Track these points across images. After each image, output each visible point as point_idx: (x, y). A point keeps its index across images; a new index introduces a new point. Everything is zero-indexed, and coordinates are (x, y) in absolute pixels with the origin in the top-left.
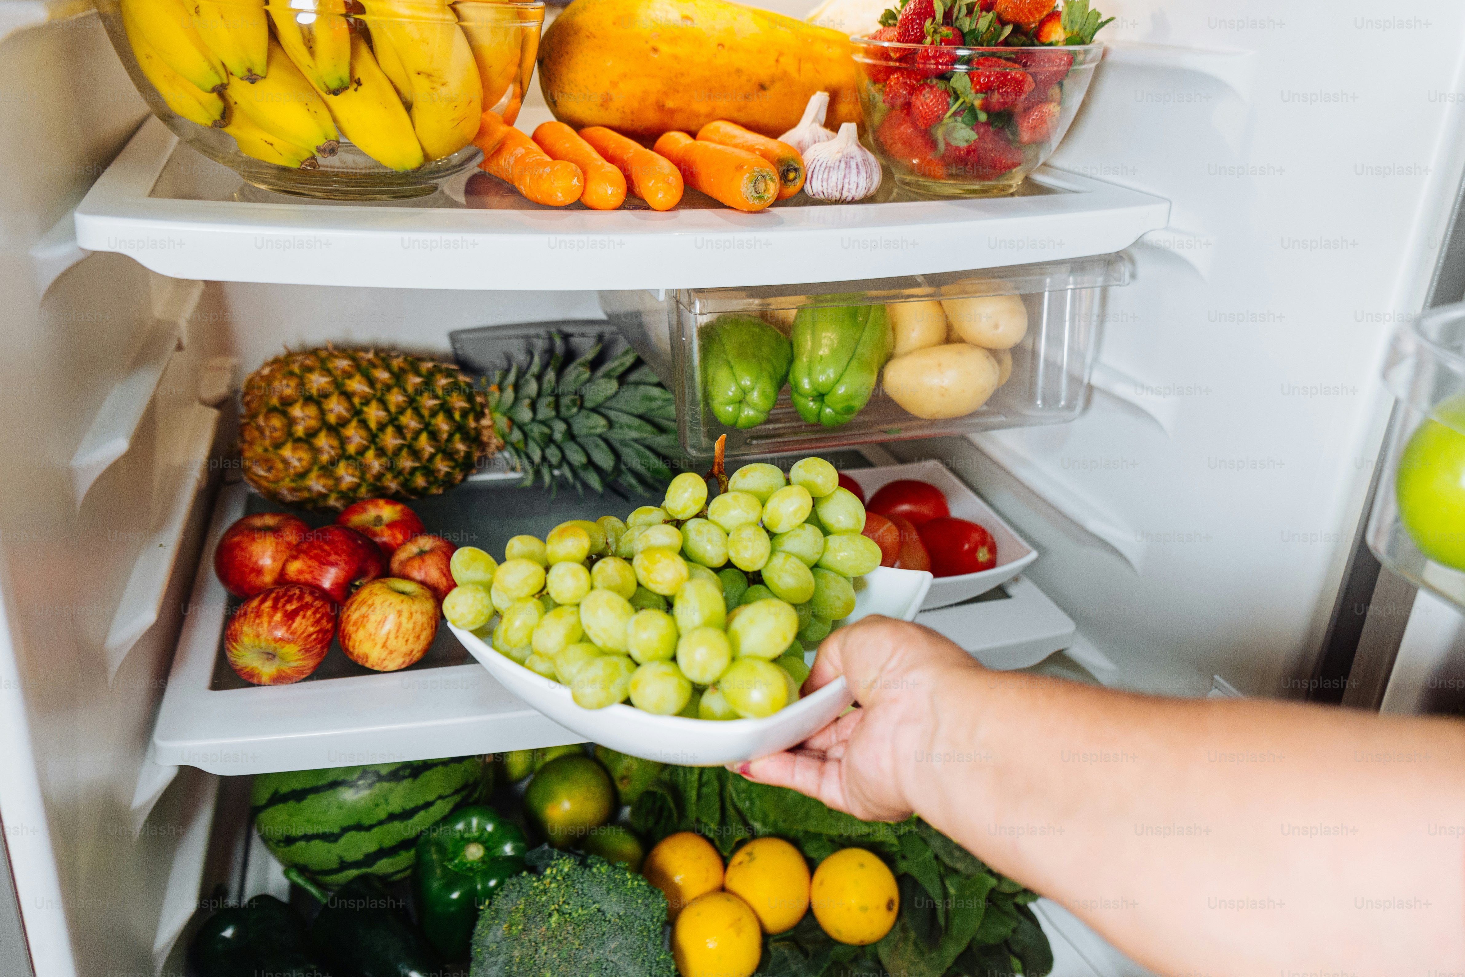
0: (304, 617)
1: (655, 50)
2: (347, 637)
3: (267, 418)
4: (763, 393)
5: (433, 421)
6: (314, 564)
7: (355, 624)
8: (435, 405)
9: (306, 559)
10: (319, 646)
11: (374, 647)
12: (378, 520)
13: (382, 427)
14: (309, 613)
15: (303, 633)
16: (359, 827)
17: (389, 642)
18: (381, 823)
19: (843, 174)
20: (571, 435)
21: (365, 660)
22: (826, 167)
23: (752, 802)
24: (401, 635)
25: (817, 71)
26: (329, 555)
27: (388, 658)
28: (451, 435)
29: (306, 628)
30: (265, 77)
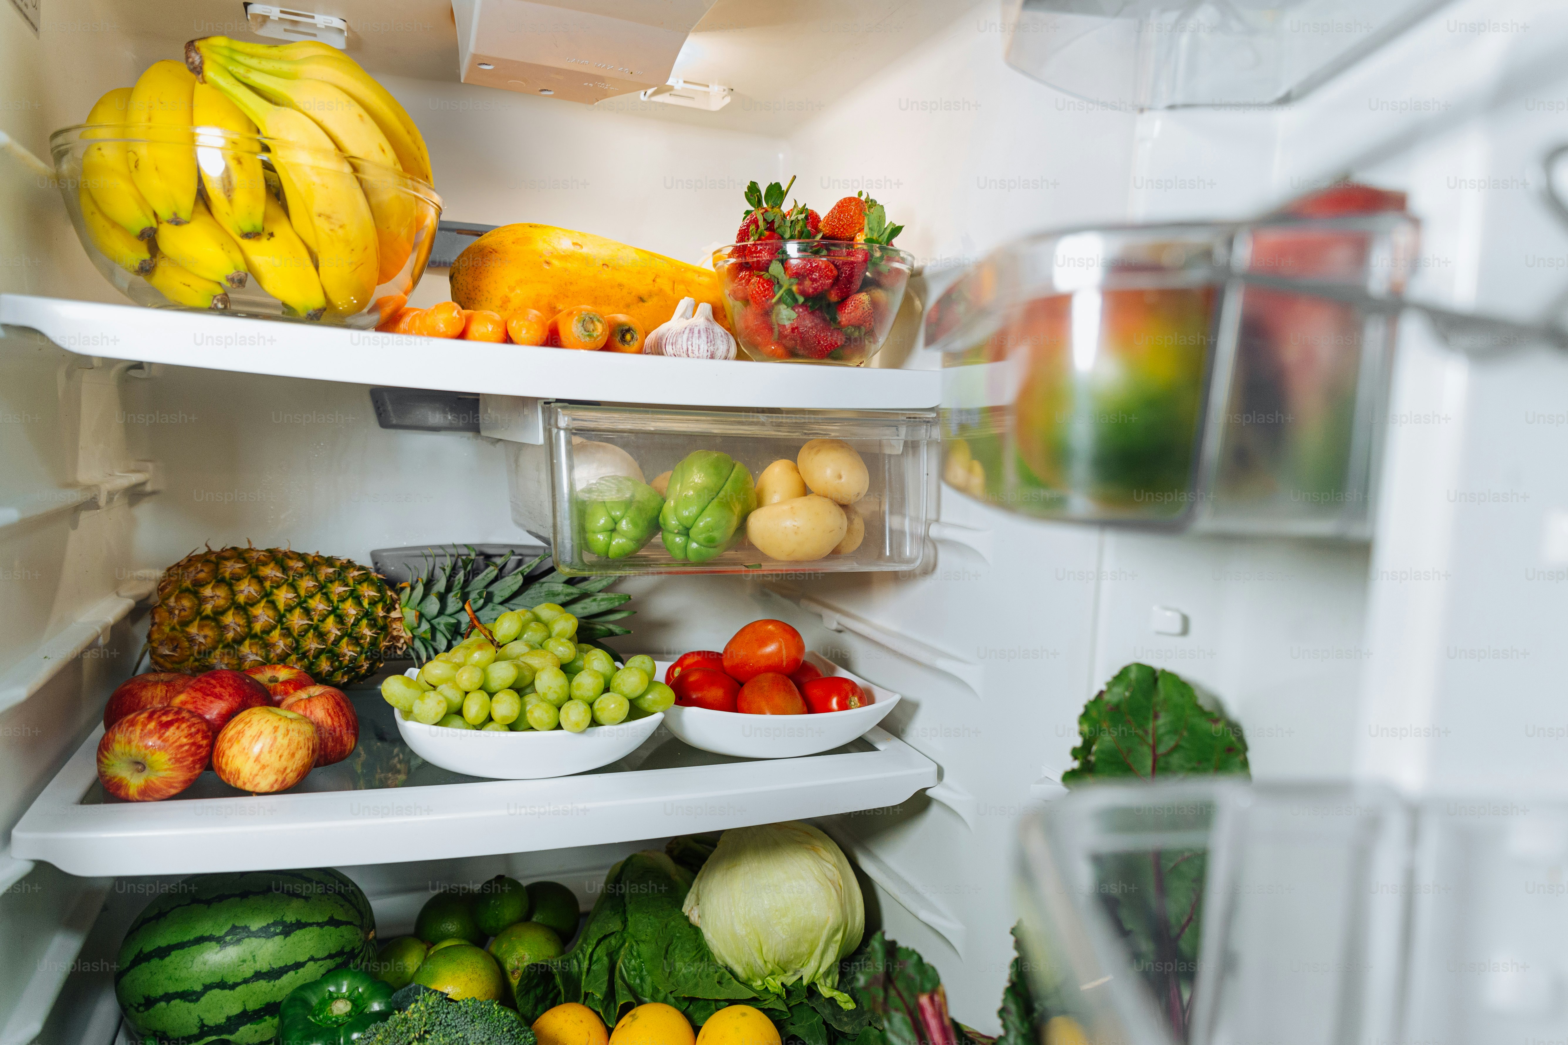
0: (178, 728)
1: (547, 263)
2: (221, 754)
3: (178, 599)
5: (341, 606)
6: (199, 695)
7: (230, 740)
8: (345, 592)
9: (191, 691)
10: (191, 759)
11: (247, 761)
12: (274, 680)
13: (290, 609)
14: (184, 726)
15: (176, 742)
16: (222, 985)
17: (262, 756)
18: (246, 981)
21: (236, 776)
23: (642, 979)
24: (275, 750)
26: (215, 687)
27: (260, 773)
28: (358, 621)
29: (180, 737)
30: (188, 222)
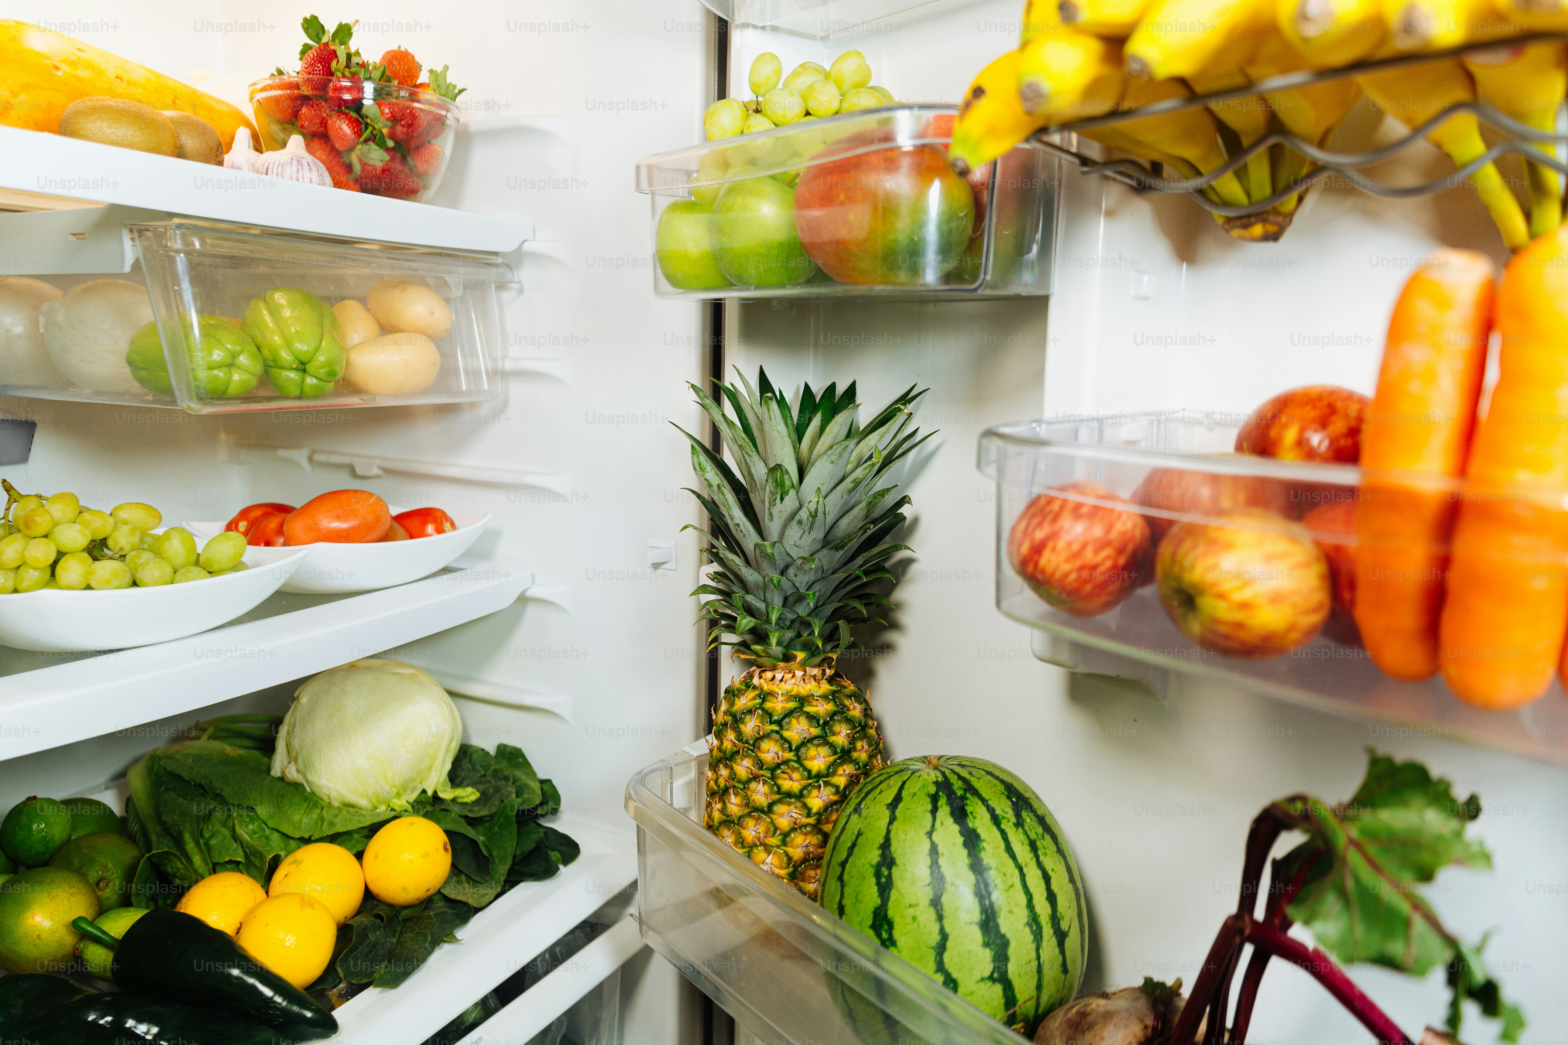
19: (296, 170)
22: (279, 164)
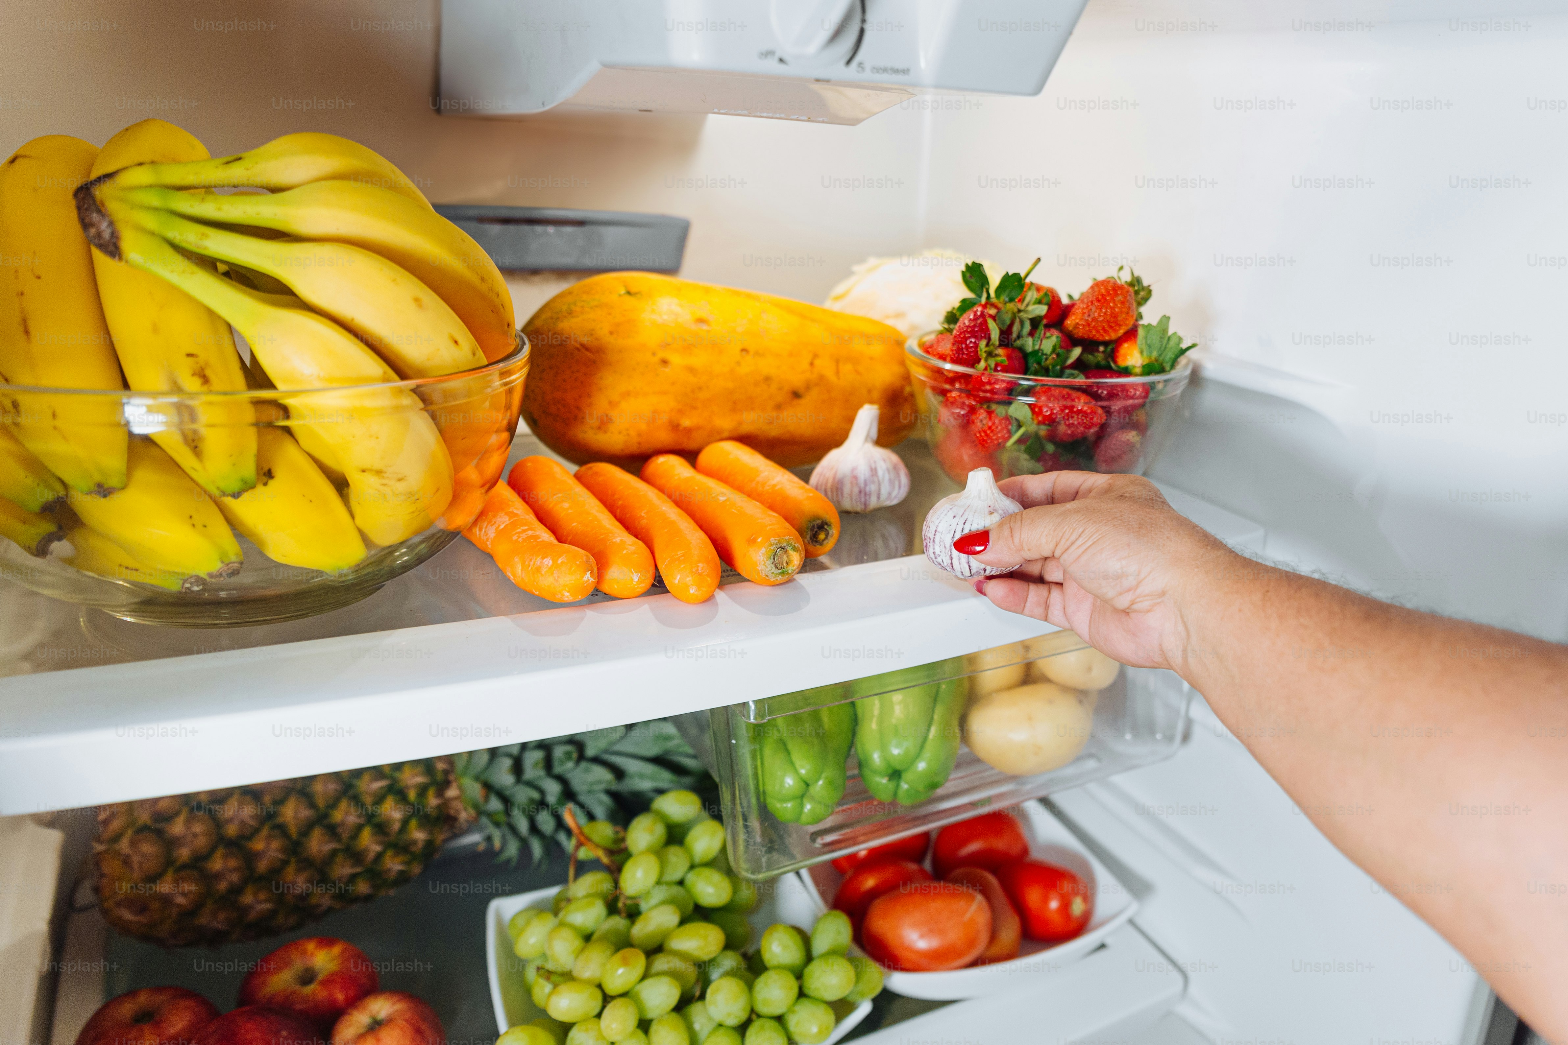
1: (665, 362)
3: (133, 842)
4: (831, 783)
5: (379, 810)
8: (381, 788)
13: (306, 830)
20: (569, 795)
25: (857, 372)
28: (405, 822)
30: (123, 488)
